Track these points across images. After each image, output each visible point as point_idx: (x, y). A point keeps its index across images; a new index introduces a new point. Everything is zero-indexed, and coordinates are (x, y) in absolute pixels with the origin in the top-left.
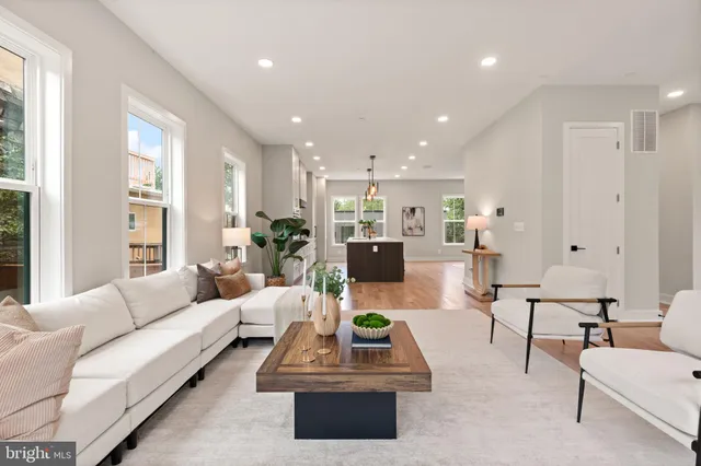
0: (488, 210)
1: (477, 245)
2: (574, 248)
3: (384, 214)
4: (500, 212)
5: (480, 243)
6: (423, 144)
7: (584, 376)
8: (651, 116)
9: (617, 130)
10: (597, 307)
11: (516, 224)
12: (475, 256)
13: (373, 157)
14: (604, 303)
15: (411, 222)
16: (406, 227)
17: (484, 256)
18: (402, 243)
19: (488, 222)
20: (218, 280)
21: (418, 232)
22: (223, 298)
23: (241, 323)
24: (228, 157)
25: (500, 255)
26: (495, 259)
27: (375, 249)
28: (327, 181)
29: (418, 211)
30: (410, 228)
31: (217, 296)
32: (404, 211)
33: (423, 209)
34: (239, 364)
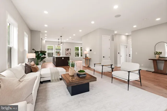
0: (88, 50)
1: (86, 57)
2: (104, 57)
3: (61, 50)
4: (91, 50)
5: (87, 57)
6: (74, 35)
7: (113, 76)
8: (113, 35)
9: (109, 37)
10: (110, 66)
11: (94, 53)
12: (86, 59)
13: (61, 36)
14: (111, 65)
15: (68, 52)
16: (66, 53)
17: (87, 59)
18: (69, 57)
19: (88, 52)
20: (32, 67)
21: (69, 54)
22: (34, 72)
23: (41, 78)
24: (25, 33)
25: (91, 59)
26: (90, 60)
27: (63, 58)
28: (46, 41)
29: (69, 49)
30: (67, 54)
31: (32, 72)
32: (66, 49)
33: (70, 49)
34: (44, 87)
